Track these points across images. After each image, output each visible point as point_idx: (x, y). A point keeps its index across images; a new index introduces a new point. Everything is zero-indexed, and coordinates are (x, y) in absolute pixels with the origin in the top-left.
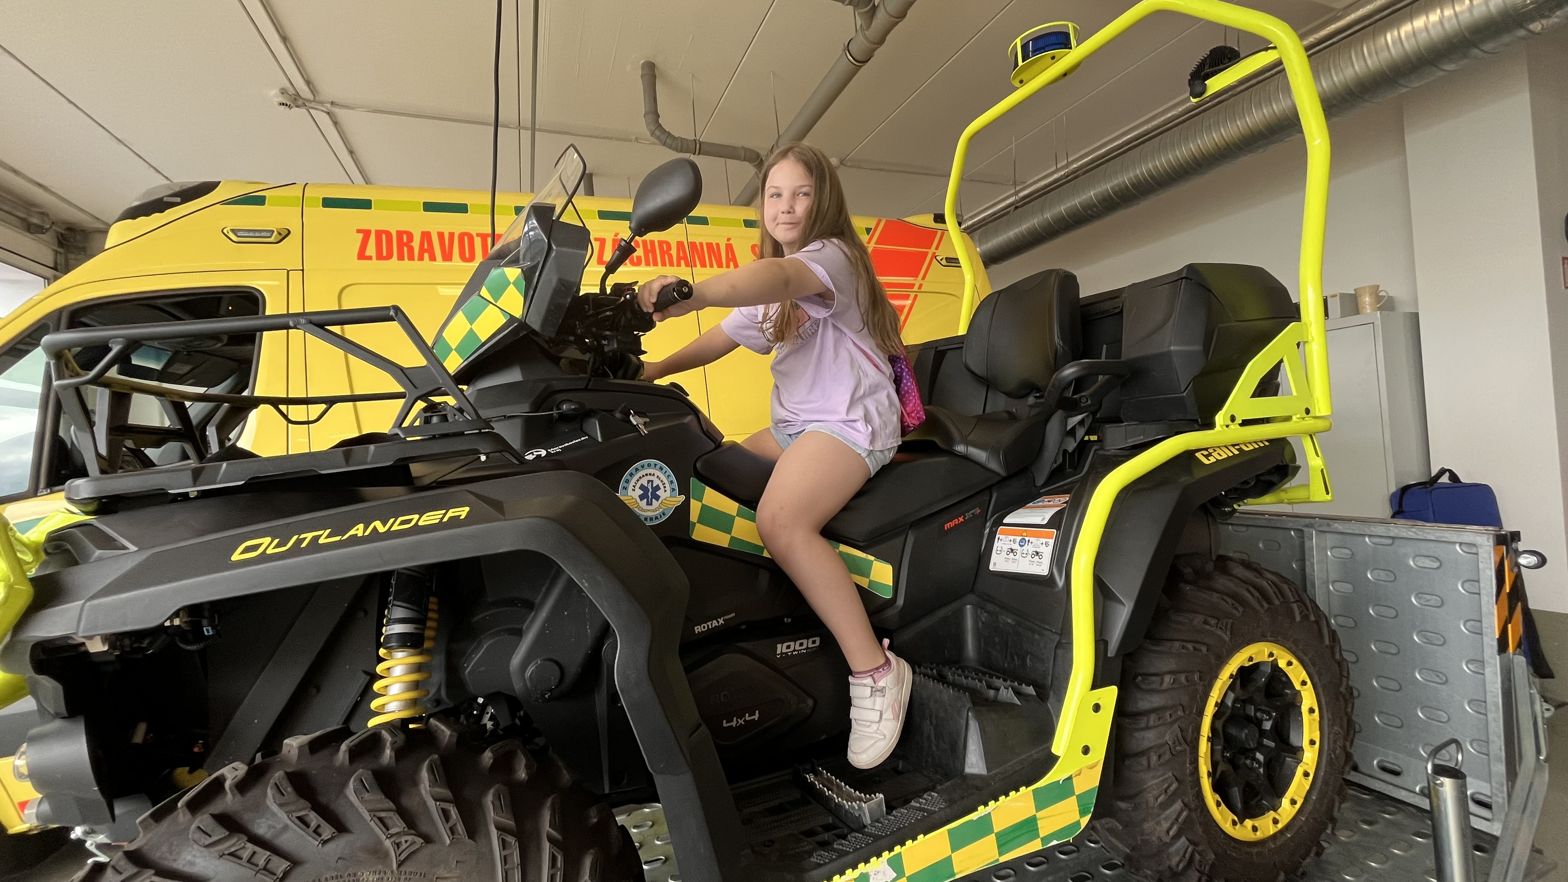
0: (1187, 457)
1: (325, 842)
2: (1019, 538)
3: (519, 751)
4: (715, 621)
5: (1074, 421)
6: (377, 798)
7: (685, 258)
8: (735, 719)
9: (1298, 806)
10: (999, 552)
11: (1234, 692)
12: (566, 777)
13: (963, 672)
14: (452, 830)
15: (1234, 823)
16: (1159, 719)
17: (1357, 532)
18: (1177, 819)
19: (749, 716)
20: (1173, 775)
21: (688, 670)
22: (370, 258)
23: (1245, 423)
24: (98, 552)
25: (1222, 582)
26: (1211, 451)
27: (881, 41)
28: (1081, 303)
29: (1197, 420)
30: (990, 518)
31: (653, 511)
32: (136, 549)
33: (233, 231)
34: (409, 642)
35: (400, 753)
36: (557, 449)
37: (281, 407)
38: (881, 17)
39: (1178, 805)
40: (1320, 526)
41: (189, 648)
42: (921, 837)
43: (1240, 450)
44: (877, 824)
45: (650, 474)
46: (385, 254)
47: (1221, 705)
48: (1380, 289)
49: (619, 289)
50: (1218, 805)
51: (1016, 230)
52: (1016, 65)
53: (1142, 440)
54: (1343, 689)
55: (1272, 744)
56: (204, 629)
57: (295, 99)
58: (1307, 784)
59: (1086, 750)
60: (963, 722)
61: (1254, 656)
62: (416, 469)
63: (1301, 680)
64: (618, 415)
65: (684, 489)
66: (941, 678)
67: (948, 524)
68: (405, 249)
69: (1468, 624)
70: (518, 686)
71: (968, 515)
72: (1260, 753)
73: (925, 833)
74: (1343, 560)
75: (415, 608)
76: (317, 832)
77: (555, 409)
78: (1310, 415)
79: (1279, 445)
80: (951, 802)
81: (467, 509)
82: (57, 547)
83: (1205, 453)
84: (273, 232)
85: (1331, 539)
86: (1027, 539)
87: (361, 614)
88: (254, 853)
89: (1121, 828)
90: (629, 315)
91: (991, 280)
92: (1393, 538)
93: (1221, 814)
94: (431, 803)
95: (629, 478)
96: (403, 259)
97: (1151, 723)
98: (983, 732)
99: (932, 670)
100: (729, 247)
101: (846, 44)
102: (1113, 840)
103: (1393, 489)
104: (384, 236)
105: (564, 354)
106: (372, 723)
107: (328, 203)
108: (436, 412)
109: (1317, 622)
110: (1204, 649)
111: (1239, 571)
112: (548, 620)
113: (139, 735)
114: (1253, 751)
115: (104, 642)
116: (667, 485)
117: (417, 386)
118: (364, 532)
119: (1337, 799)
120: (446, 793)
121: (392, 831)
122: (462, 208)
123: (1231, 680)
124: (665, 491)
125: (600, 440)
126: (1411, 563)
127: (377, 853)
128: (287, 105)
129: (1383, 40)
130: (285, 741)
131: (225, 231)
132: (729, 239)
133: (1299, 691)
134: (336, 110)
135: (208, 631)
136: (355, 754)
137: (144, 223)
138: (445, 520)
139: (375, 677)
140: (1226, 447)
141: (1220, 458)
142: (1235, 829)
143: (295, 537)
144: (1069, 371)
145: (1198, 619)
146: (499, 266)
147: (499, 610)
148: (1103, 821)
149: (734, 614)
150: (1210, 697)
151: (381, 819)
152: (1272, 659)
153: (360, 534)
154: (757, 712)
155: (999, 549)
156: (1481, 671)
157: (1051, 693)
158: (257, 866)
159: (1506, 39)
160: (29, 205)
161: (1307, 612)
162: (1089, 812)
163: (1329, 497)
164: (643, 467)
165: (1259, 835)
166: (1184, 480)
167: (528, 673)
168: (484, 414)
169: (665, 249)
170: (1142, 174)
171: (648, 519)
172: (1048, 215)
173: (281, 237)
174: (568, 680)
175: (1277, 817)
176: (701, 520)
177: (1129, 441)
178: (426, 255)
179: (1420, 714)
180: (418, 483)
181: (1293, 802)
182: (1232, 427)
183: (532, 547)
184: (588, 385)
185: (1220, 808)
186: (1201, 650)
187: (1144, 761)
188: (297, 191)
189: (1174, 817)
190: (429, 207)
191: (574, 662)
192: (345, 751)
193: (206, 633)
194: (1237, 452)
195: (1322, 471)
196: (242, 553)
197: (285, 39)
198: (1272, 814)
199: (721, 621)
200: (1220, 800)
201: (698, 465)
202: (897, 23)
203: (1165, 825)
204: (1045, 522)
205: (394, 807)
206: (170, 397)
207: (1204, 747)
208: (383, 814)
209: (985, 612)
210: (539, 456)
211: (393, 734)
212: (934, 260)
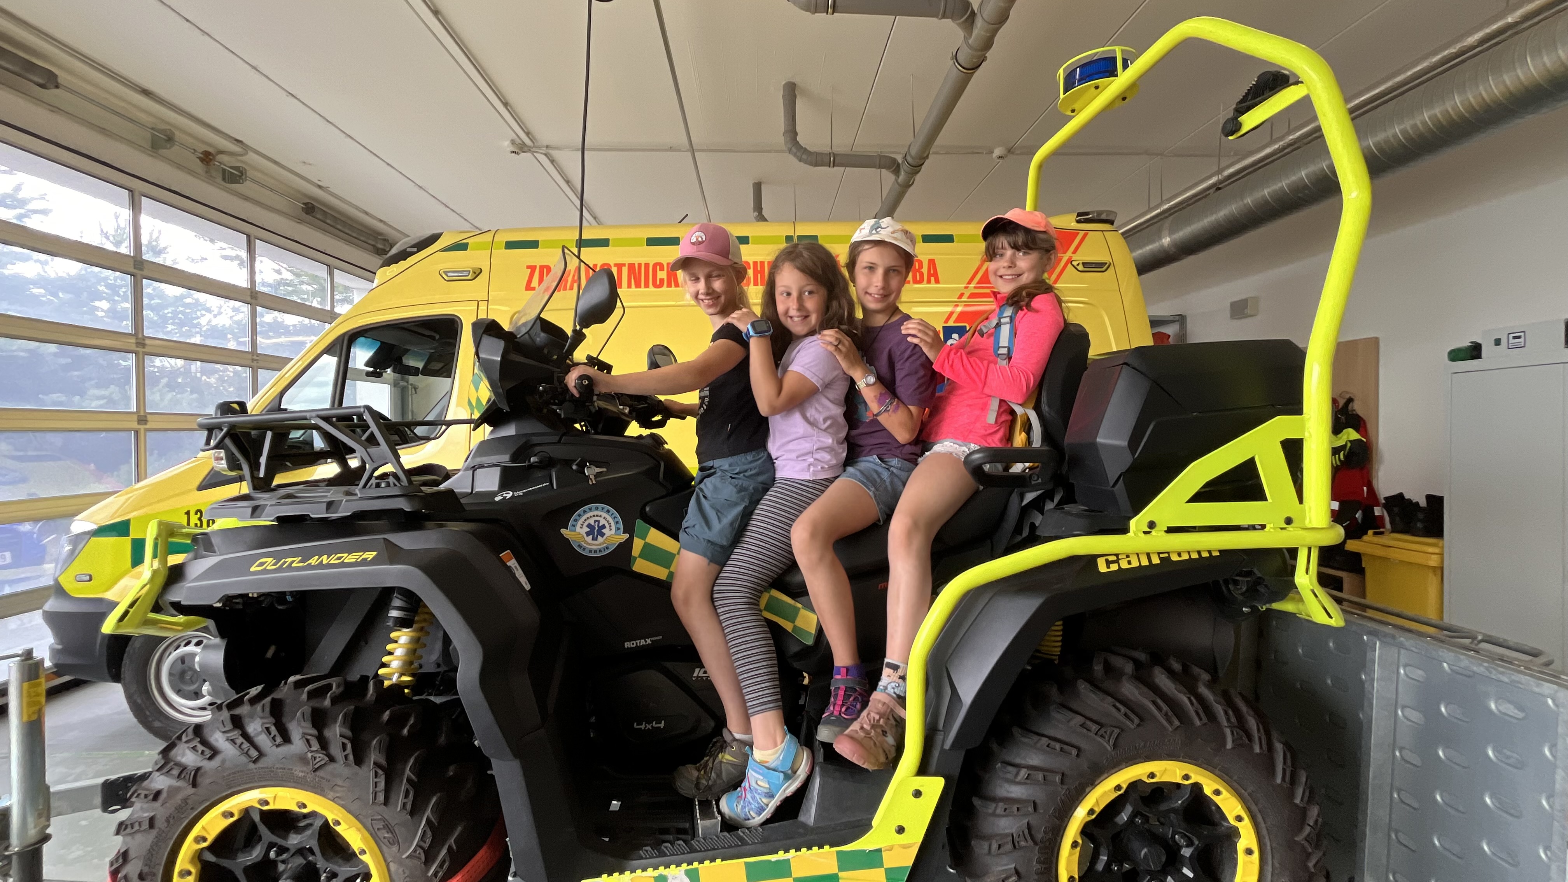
0: (1080, 562)
1: (278, 746)
4: (643, 641)
6: (309, 727)
8: (644, 723)
11: (1126, 804)
14: (346, 757)
19: (656, 724)
20: (1015, 868)
22: (534, 289)
26: (1120, 557)
27: (987, 47)
31: (598, 545)
33: (444, 272)
35: (334, 701)
36: (521, 493)
38: (982, 24)
42: (719, 859)
43: (1166, 559)
45: (598, 516)
57: (522, 147)
59: (900, 830)
61: (1156, 774)
63: (1235, 812)
64: (574, 467)
65: (629, 529)
73: (725, 859)
74: (1417, 683)
75: (408, 601)
76: (274, 738)
77: (526, 461)
78: (1295, 525)
81: (375, 553)
84: (469, 271)
88: (242, 743)
95: (577, 518)
101: (954, 53)
107: (510, 245)
110: (1074, 752)
113: (270, 654)
114: (1160, 873)
115: (218, 602)
116: (613, 525)
117: (374, 461)
118: (316, 561)
120: (349, 733)
121: (314, 749)
122: (605, 243)
123: (1121, 791)
124: (611, 530)
125: (555, 486)
126: (1492, 706)
127: (303, 759)
128: (516, 152)
131: (441, 272)
133: (1235, 826)
134: (551, 152)
135: (289, 599)
136: (311, 695)
137: (394, 269)
138: (360, 560)
140: (1142, 554)
141: (1129, 566)
143: (283, 560)
145: (1075, 720)
149: (660, 637)
150: (1080, 805)
151: (308, 740)
152: (1188, 782)
153: (313, 563)
154: (663, 722)
158: (243, 750)
164: (590, 510)
171: (592, 552)
173: (475, 275)
182: (1151, 533)
194: (1156, 561)
196: (256, 566)
199: (649, 641)
201: (647, 509)
202: (997, 30)
205: (316, 735)
208: (309, 737)
210: (505, 498)
211: (338, 686)
212: (1070, 265)
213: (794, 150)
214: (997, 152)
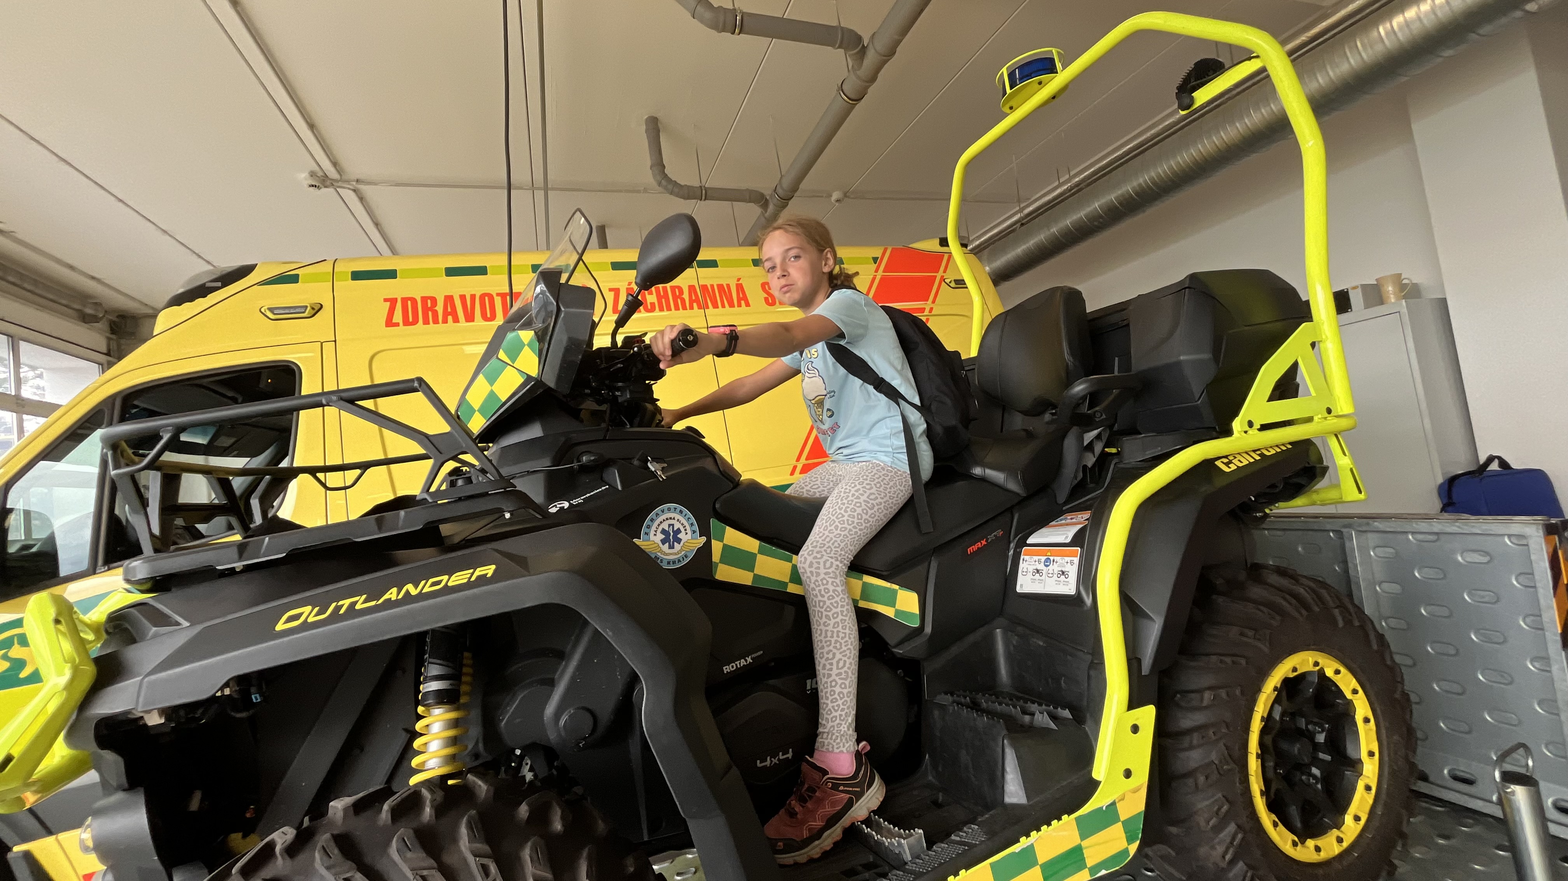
0: (1207, 466)
2: (1043, 558)
3: (555, 804)
4: (743, 660)
5: (1090, 436)
6: (419, 856)
7: (697, 301)
8: (768, 758)
9: (1363, 822)
10: (1024, 573)
11: (1280, 704)
12: (601, 827)
13: (997, 698)
15: (1295, 844)
16: (1203, 737)
17: (1399, 530)
18: (1232, 843)
19: (783, 755)
20: (1223, 796)
21: (716, 713)
22: (397, 325)
23: (1264, 427)
24: (154, 629)
25: (1256, 591)
26: (1231, 458)
27: (873, 79)
28: (1090, 318)
29: (1215, 428)
30: (1015, 538)
31: (675, 554)
32: (188, 624)
33: (271, 310)
34: (444, 698)
35: (440, 810)
36: (579, 500)
37: (318, 475)
38: (871, 58)
39: (1232, 828)
40: (1360, 525)
41: (239, 715)
42: (962, 872)
43: (1262, 455)
44: (917, 860)
45: (671, 518)
46: (411, 320)
47: (1268, 720)
48: (1402, 278)
49: (630, 341)
50: (1275, 825)
51: (1024, 247)
52: (1005, 93)
53: (1158, 452)
54: (1397, 696)
55: (1328, 758)
56: (253, 697)
57: (324, 180)
58: (1370, 798)
59: (1128, 774)
60: (1000, 750)
61: (1298, 667)
62: (445, 529)
63: (1351, 687)
64: (636, 462)
65: (705, 530)
66: (975, 706)
67: (971, 548)
68: (430, 313)
69: (1528, 620)
70: (552, 736)
71: (991, 537)
72: (1317, 768)
73: (967, 868)
74: (1387, 560)
75: (450, 664)
77: (575, 461)
78: (1332, 414)
79: (1304, 447)
80: (991, 834)
81: (493, 567)
82: (115, 627)
83: (1225, 460)
84: (306, 307)
85: (1372, 538)
86: (1052, 558)
87: (399, 673)
89: (1173, 854)
90: (640, 366)
91: (1002, 298)
92: (1437, 534)
93: (1280, 834)
94: (471, 859)
95: (650, 523)
96: (429, 324)
97: (1195, 742)
98: (1019, 758)
99: (965, 697)
100: (740, 287)
101: (840, 85)
102: (1167, 867)
103: (1440, 480)
104: (409, 302)
105: (582, 407)
106: (414, 780)
107: (357, 276)
108: (461, 475)
109: (1362, 627)
110: (1243, 661)
111: (1274, 579)
112: (579, 668)
113: (195, 804)
114: (1309, 766)
115: (160, 715)
116: (688, 527)
117: (443, 452)
118: (398, 594)
119: (1404, 812)
120: (486, 848)
122: (482, 271)
123: (1276, 693)
124: (687, 534)
125: (620, 488)
126: (1460, 558)
128: (316, 186)
129: (1375, 34)
130: (331, 804)
131: (263, 310)
132: (739, 280)
133: (1351, 700)
134: (361, 187)
135: (256, 698)
136: (397, 814)
137: (189, 308)
138: (473, 579)
139: (415, 735)
140: (1247, 453)
141: (1240, 465)
142: (1296, 850)
143: (334, 605)
144: (1079, 388)
145: (1234, 631)
146: (514, 330)
147: (530, 661)
148: (1155, 847)
149: (762, 652)
150: (1255, 712)
151: (423, 878)
152: (1318, 668)
153: (394, 598)
154: (791, 750)
155: (1025, 570)
156: (1548, 669)
157: (1088, 715)
159: (1503, 20)
160: (84, 297)
161: (1350, 617)
162: (1137, 838)
163: (1362, 496)
164: (663, 511)
165: (1323, 856)
166: (1206, 489)
167: (562, 722)
168: (505, 471)
169: (678, 294)
170: (1145, 181)
171: (671, 563)
172: (1054, 230)
173: (314, 312)
174: (601, 729)
175: (1341, 835)
176: (723, 560)
177: (1147, 453)
178: (450, 318)
179: (1488, 718)
180: (448, 542)
181: (1357, 818)
182: (1250, 432)
183: (557, 600)
184: (605, 436)
185: (1278, 828)
186: (1241, 664)
187: (1190, 781)
188: (327, 267)
189: (1228, 840)
190: (451, 272)
191: (606, 708)
192: (387, 811)
193: (254, 700)
194: (1258, 458)
195: (1351, 470)
196: (286, 622)
197: (312, 126)
198: (1335, 832)
199: (749, 660)
200: (1277, 820)
201: (717, 506)
203: (1220, 849)
204: (1068, 540)
205: (435, 865)
206: (217, 474)
207: (1254, 764)
208: (425, 873)
209: (1016, 635)
210: (562, 508)
211: (432, 791)
212: (943, 283)
213: (664, 182)
214: (836, 195)
